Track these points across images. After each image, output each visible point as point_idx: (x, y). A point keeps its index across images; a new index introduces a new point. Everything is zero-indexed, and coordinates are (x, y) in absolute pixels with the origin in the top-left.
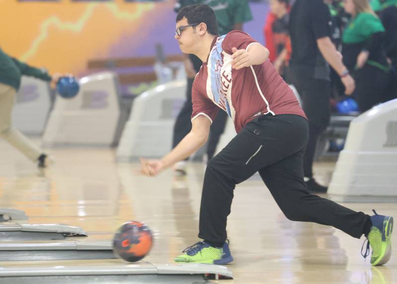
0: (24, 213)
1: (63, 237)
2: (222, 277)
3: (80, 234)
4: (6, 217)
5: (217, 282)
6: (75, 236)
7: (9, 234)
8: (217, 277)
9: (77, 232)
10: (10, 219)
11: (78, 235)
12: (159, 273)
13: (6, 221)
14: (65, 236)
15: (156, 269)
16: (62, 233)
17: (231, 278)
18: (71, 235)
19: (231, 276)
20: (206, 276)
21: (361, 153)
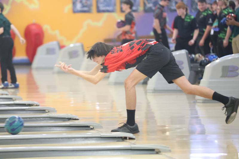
0: (55, 109)
1: (68, 120)
2: (130, 139)
3: (76, 118)
4: (47, 111)
5: (128, 141)
6: (73, 119)
7: (44, 119)
8: (128, 138)
9: (75, 118)
10: (49, 112)
11: (75, 119)
12: (101, 137)
13: (47, 113)
14: (69, 120)
15: (100, 135)
16: (68, 118)
17: (134, 139)
18: (72, 119)
19: (134, 138)
20: (123, 138)
21: (210, 80)
